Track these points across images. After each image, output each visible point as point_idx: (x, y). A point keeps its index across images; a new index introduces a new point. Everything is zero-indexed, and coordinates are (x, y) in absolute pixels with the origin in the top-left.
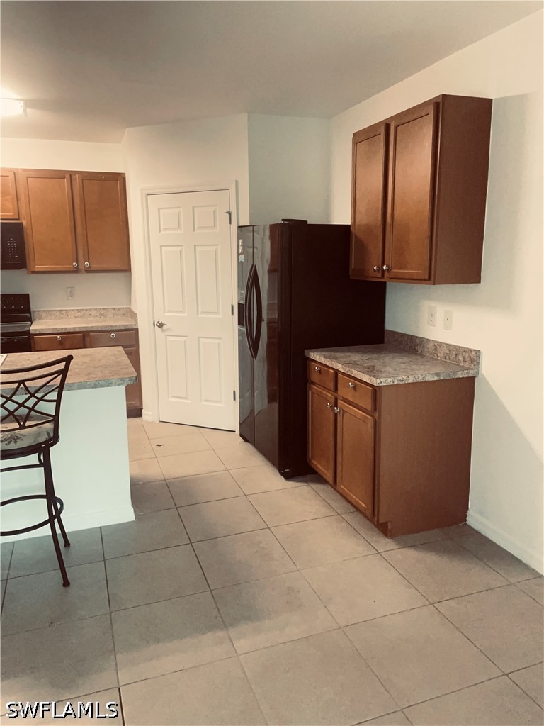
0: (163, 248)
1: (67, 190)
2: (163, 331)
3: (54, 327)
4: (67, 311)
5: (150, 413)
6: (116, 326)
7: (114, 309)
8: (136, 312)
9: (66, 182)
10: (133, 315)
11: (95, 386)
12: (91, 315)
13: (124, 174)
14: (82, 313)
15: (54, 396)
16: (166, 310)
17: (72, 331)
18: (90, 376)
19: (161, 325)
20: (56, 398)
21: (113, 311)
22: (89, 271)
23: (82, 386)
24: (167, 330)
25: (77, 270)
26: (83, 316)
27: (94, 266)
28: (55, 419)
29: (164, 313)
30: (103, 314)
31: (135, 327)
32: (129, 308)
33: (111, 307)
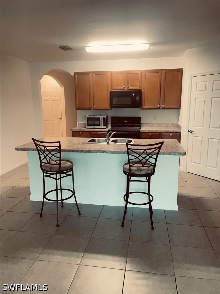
0: (196, 99)
1: (159, 77)
2: (192, 134)
3: (149, 130)
4: (153, 124)
5: (183, 168)
6: (172, 131)
7: (171, 124)
8: (181, 126)
9: (159, 74)
10: (179, 127)
11: (169, 155)
12: (162, 126)
13: (183, 69)
14: (159, 125)
15: (155, 156)
16: (195, 126)
17: (155, 132)
18: (167, 150)
19: (191, 132)
20: (155, 157)
21: (171, 125)
22: (164, 108)
23: (164, 154)
24: (194, 134)
25: (159, 108)
26: (159, 126)
27: (166, 107)
28: (154, 166)
29: (194, 127)
30: (167, 125)
31: (180, 132)
32: (177, 124)
33: (170, 123)
